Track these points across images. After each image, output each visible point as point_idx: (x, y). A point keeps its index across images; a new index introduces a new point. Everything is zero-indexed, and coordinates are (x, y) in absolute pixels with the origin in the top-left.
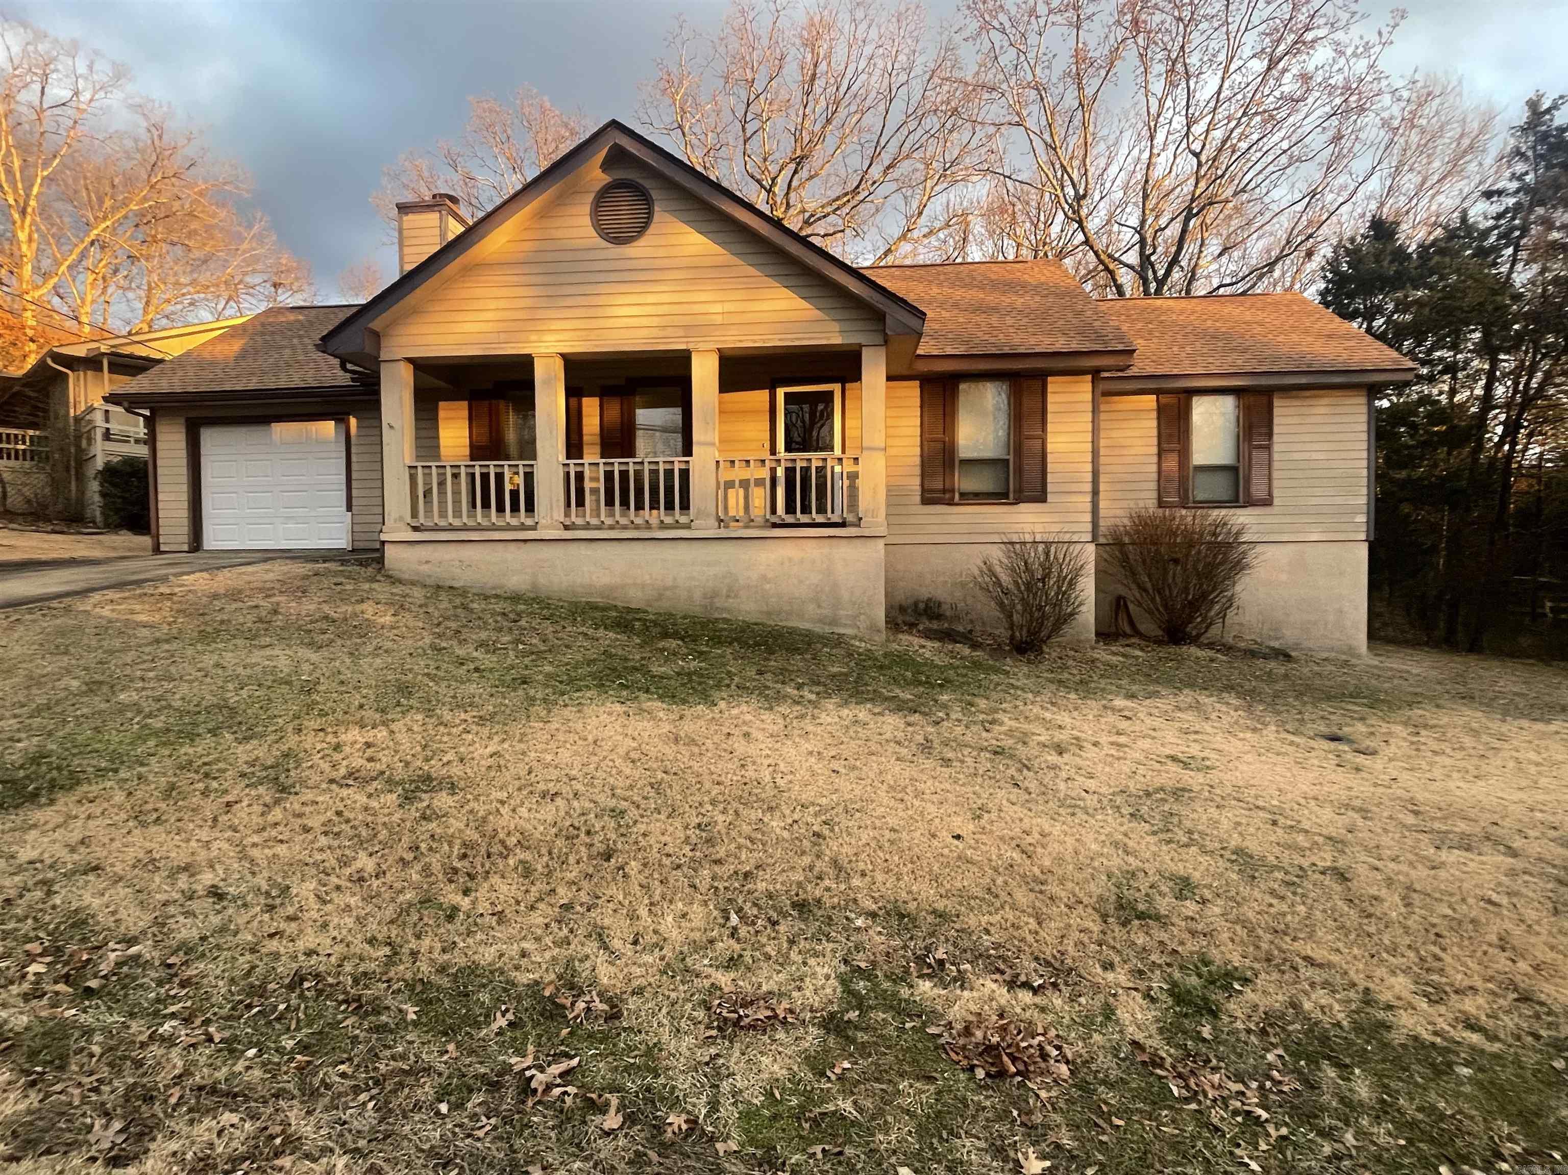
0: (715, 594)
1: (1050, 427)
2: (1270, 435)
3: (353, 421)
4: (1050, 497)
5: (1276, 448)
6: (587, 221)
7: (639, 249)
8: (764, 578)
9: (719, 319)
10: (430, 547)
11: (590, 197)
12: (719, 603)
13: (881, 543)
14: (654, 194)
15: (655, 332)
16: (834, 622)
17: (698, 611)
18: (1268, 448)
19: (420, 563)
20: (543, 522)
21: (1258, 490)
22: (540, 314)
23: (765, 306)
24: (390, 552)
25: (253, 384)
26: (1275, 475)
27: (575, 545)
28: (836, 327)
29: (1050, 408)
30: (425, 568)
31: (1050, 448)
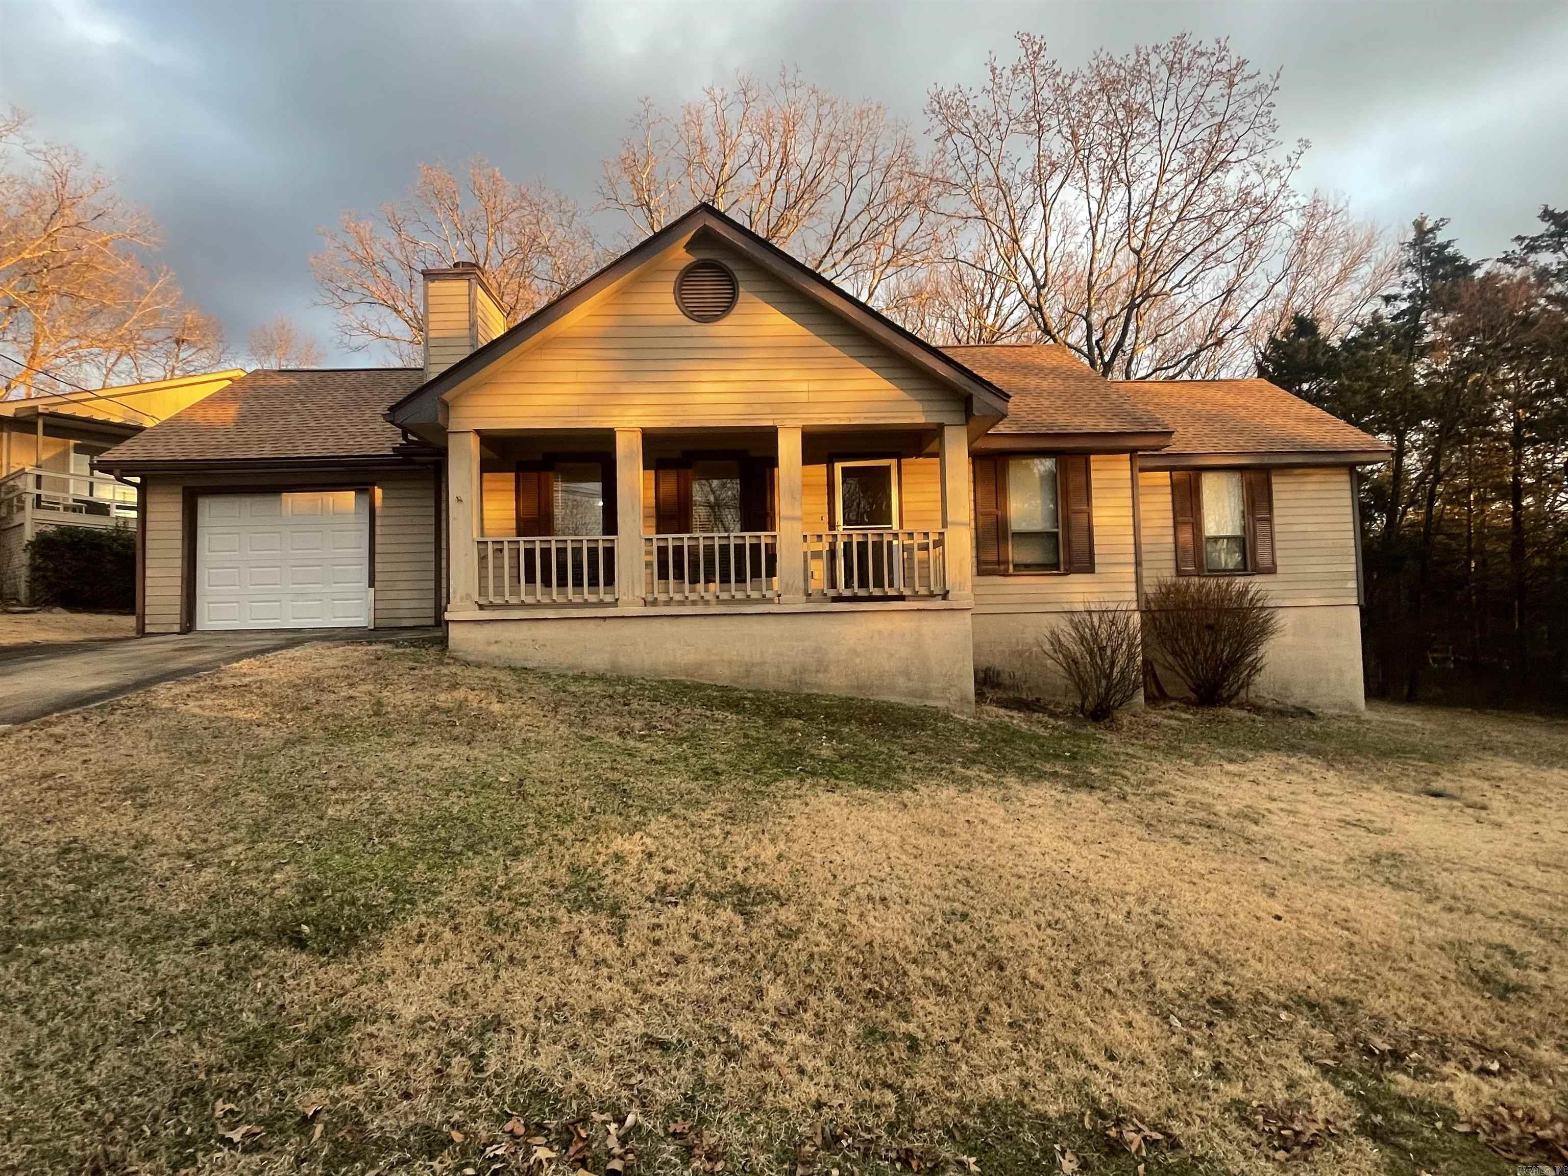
0: (804, 669)
1: (1094, 502)
2: (1270, 509)
3: (378, 492)
4: (1097, 569)
5: (1276, 520)
6: (671, 298)
7: (725, 328)
8: (854, 652)
9: (804, 397)
10: (499, 627)
11: (674, 276)
12: (808, 678)
13: (968, 615)
14: (739, 275)
15: (739, 409)
16: (925, 695)
17: (787, 687)
18: (1270, 520)
19: (489, 644)
20: (623, 598)
21: (1263, 559)
22: (624, 389)
23: (849, 385)
24: (455, 634)
25: (268, 452)
26: (1278, 545)
27: (656, 623)
28: (919, 406)
29: (1094, 484)
30: (494, 649)
31: (1095, 521)
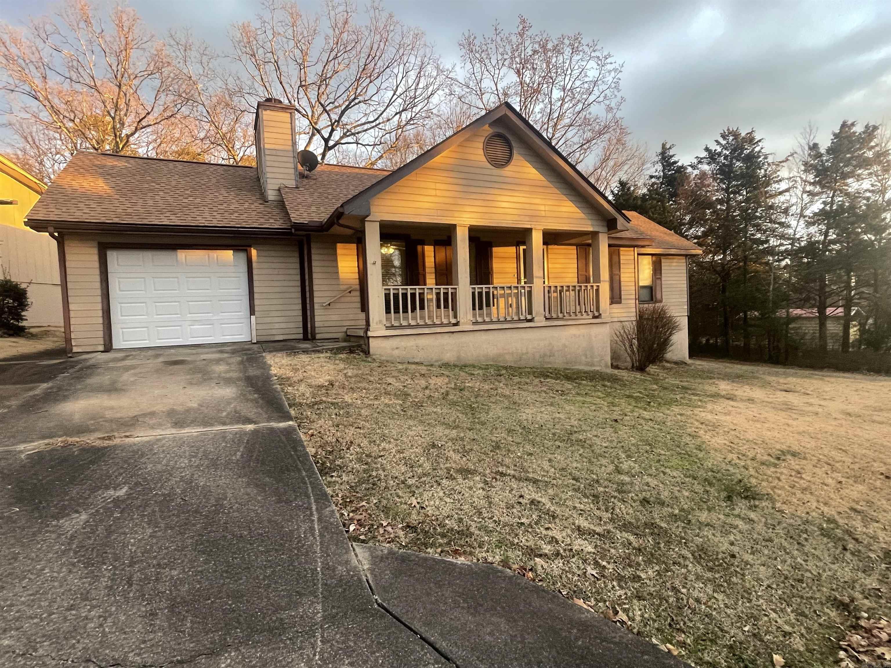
0: (545, 355)
1: (622, 270)
2: (661, 273)
3: (254, 252)
4: (623, 301)
6: (481, 152)
7: (507, 172)
8: (565, 346)
9: (543, 214)
10: (398, 339)
11: (483, 139)
12: (547, 359)
13: (608, 325)
14: (514, 144)
15: (516, 218)
16: (592, 365)
17: (537, 365)
18: (661, 279)
19: (393, 349)
20: (462, 321)
21: (659, 296)
22: (460, 202)
24: (373, 343)
26: (663, 290)
27: (478, 334)
28: (590, 222)
29: (622, 262)
30: (396, 353)
31: (622, 279)
